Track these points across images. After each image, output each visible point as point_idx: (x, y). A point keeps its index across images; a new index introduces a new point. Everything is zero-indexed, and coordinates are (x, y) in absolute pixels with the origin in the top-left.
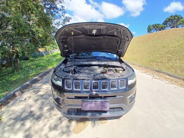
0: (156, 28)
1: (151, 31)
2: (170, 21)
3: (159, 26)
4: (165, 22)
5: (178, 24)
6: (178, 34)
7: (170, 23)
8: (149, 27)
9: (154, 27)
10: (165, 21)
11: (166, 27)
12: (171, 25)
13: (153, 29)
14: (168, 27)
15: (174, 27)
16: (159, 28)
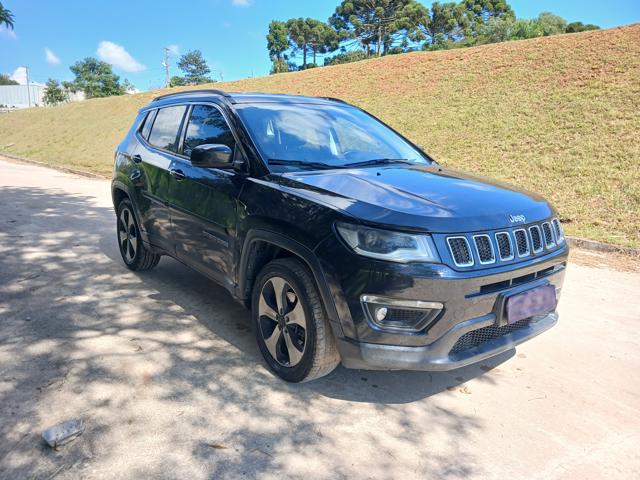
0: (301, 38)
1: (283, 49)
2: (357, 12)
3: (316, 29)
4: (341, 15)
5: (393, 25)
6: (447, 77)
7: (360, 21)
8: (274, 29)
9: (294, 35)
10: (337, 10)
11: (344, 38)
12: (363, 31)
13: (289, 44)
14: (351, 37)
15: (375, 39)
16: (314, 42)
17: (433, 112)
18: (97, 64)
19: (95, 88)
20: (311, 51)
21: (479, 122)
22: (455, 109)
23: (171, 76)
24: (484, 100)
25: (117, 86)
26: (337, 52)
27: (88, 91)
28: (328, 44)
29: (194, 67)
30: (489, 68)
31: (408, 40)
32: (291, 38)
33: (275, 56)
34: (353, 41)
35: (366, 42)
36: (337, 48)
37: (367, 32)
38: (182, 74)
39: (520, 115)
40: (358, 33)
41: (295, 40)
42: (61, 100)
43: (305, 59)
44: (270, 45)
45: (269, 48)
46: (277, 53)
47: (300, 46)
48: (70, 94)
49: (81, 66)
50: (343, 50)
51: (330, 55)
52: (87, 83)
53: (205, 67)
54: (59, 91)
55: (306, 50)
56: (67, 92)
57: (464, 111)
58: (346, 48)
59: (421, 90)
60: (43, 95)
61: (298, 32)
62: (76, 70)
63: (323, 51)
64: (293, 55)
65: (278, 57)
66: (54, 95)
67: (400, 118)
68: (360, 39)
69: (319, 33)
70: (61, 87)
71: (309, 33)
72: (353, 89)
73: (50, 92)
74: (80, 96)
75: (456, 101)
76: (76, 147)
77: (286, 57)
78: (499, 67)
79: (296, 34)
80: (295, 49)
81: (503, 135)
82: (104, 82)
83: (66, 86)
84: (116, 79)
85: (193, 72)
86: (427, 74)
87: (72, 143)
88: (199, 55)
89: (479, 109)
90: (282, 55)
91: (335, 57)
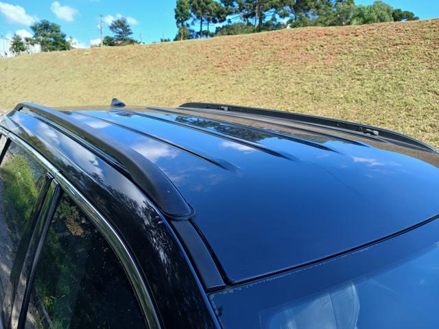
0: (199, 11)
1: (186, 19)
5: (267, 5)
7: (243, 1)
8: (180, 5)
11: (230, 13)
12: (244, 8)
13: (191, 16)
14: (236, 12)
15: (253, 15)
16: (208, 15)
17: (337, 84)
18: (50, 25)
19: (47, 42)
20: (206, 22)
21: (388, 98)
22: (359, 82)
23: (104, 35)
24: (388, 75)
25: (64, 42)
26: (225, 23)
27: (42, 44)
28: (219, 17)
29: (121, 30)
30: (387, 44)
31: (277, 16)
32: (192, 11)
33: (180, 24)
34: (237, 15)
35: (246, 16)
36: (225, 20)
37: (247, 10)
38: (112, 35)
39: (430, 94)
40: (241, 10)
41: (194, 13)
42: (23, 50)
43: (201, 26)
44: (177, 16)
45: (176, 18)
46: (182, 22)
47: (198, 17)
48: (30, 45)
49: (38, 26)
50: (229, 21)
51: (220, 25)
52: (42, 38)
53: (129, 30)
54: (22, 44)
55: (202, 21)
56: (28, 44)
57: (369, 86)
58: (232, 20)
59: (321, 63)
60: (11, 46)
61: (197, 7)
62: (34, 28)
63: (215, 22)
64: (193, 24)
65: (182, 25)
66: (18, 46)
67: (305, 87)
68: (242, 14)
69: (212, 9)
70: (23, 40)
71: (205, 8)
72: (257, 57)
73: (15, 44)
74: (37, 47)
75: (358, 75)
76: (20, 93)
77: (188, 25)
78: (397, 45)
79: (195, 9)
80: (195, 20)
81: (418, 113)
82: (55, 38)
83: (27, 40)
84: (64, 36)
85: (120, 33)
86: (325, 47)
87: (17, 90)
88: (124, 21)
89: (385, 84)
90: (185, 23)
91: (223, 27)
